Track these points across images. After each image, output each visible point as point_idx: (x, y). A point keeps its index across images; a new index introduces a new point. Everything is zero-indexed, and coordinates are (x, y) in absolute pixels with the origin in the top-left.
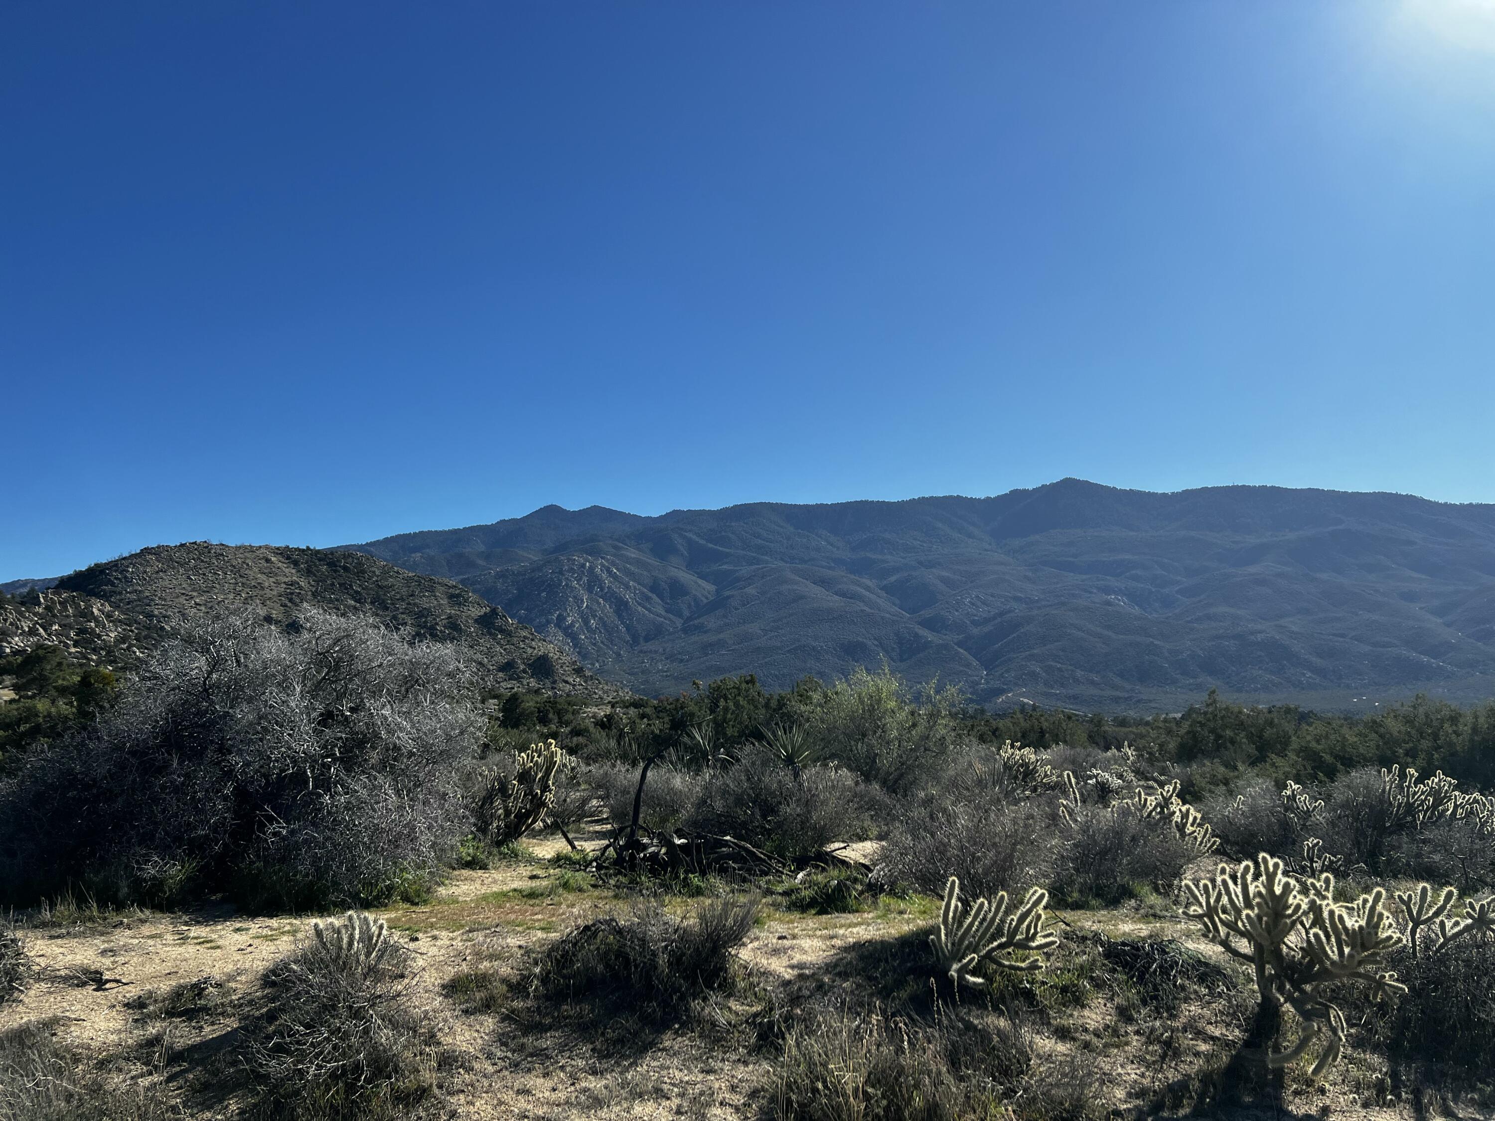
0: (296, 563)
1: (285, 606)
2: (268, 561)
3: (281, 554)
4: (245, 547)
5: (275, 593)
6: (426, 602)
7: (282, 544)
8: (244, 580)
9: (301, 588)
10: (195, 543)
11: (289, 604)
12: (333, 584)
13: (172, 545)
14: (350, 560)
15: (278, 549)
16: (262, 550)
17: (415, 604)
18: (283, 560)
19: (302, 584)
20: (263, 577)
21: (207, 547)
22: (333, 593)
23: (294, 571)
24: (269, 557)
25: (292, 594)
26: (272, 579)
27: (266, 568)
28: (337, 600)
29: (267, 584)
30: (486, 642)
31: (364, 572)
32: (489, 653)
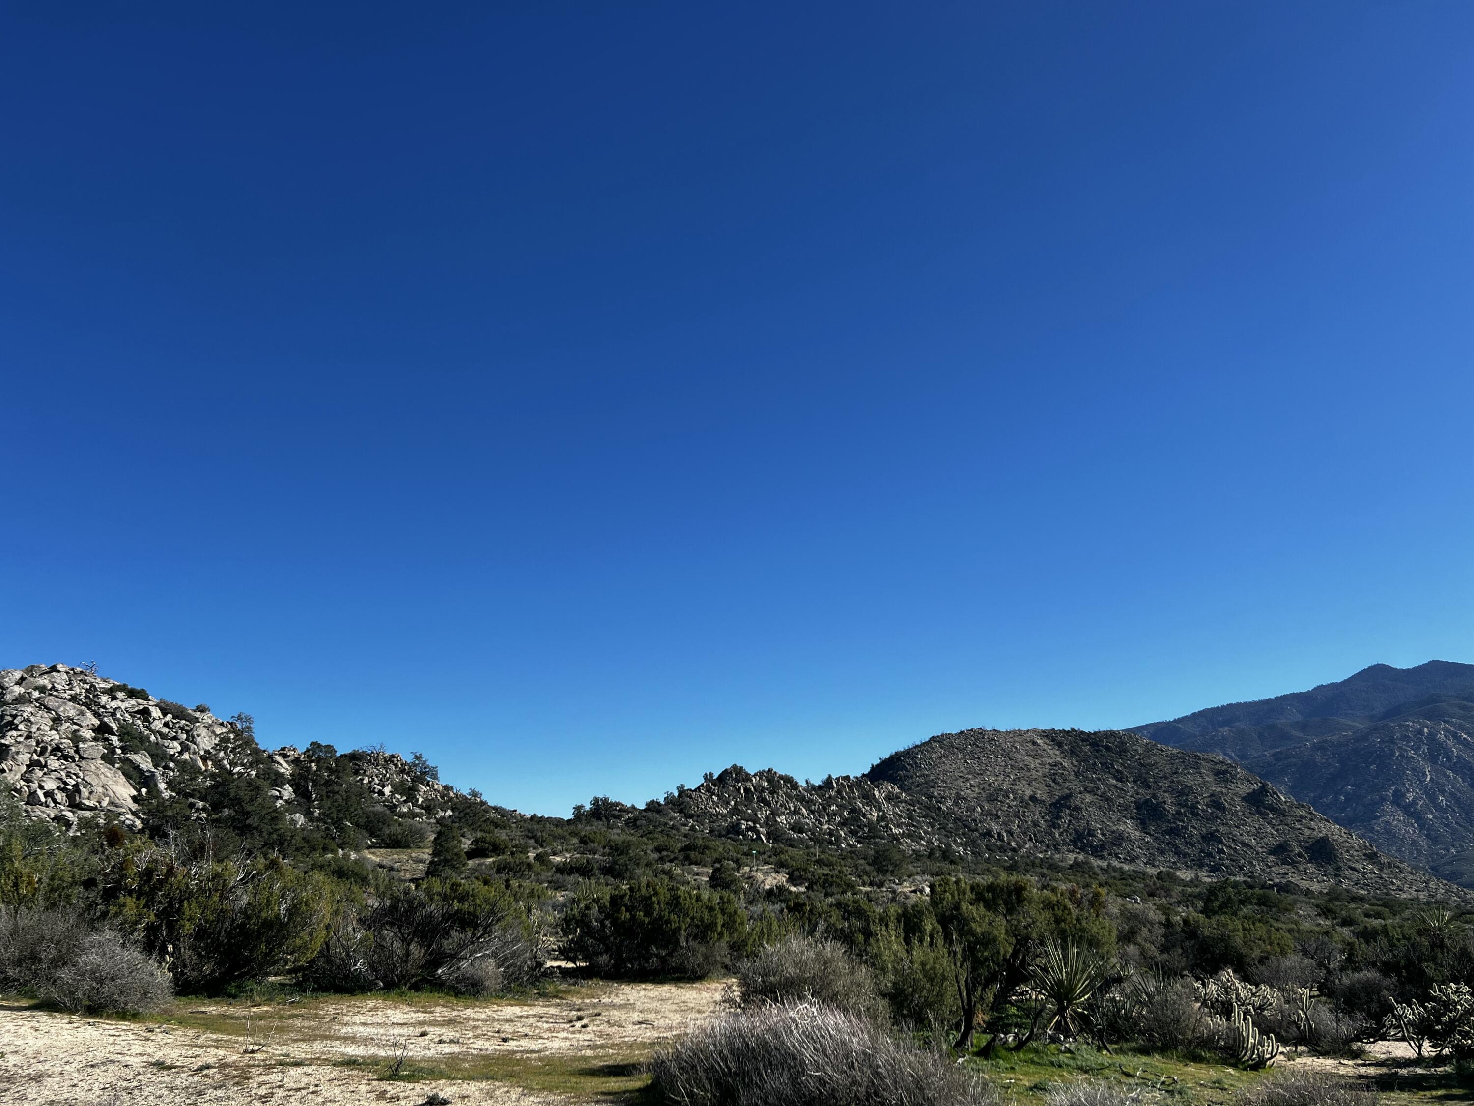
0: (1060, 745)
1: (1049, 786)
2: (1034, 743)
3: (1047, 736)
4: (1014, 732)
5: (1040, 774)
6: (1189, 779)
7: (1046, 727)
8: (1013, 763)
9: (1064, 768)
10: (972, 730)
11: (1053, 784)
12: (1094, 764)
13: (954, 733)
14: (1113, 739)
15: (1044, 732)
16: (1030, 734)
17: (1178, 782)
18: (1048, 742)
19: (1066, 765)
20: (1030, 759)
21: (981, 734)
22: (1095, 773)
23: (1058, 752)
24: (1036, 740)
25: (1055, 774)
26: (1037, 761)
27: (1032, 751)
28: (1099, 779)
29: (1033, 766)
30: (1254, 822)
31: (1126, 751)
32: (1258, 834)
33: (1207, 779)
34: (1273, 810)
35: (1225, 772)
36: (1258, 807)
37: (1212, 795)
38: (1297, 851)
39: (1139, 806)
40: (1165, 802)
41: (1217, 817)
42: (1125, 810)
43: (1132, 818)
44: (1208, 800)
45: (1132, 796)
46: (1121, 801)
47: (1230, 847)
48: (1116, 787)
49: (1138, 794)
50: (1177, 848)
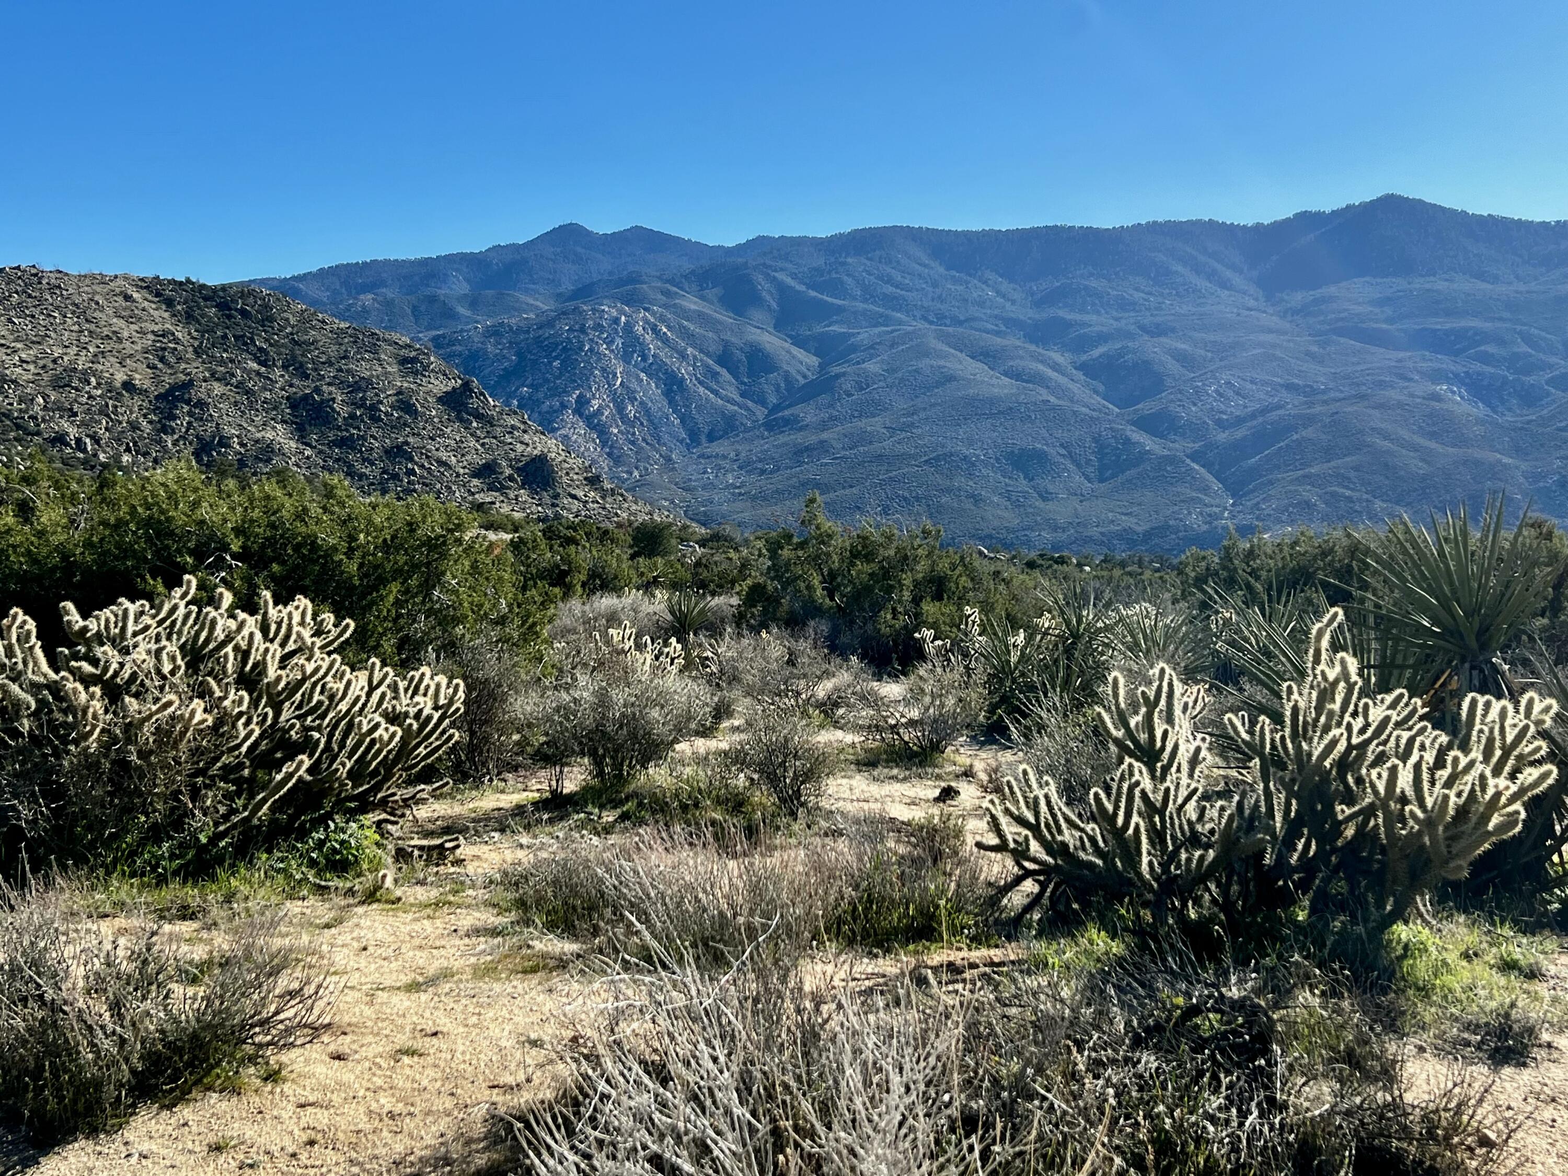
0: (169, 303)
1: (154, 367)
2: (128, 298)
3: (147, 287)
4: (93, 277)
5: (138, 347)
6: (364, 369)
7: (149, 274)
8: (92, 327)
9: (177, 341)
10: (18, 268)
11: (160, 365)
12: (225, 337)
14: (251, 300)
15: (142, 280)
16: (120, 282)
17: (349, 371)
18: (150, 297)
19: (179, 335)
20: (121, 323)
21: (36, 275)
22: (225, 351)
23: (166, 315)
24: (130, 292)
25: (164, 349)
26: (133, 327)
27: (125, 309)
28: (232, 361)
29: (126, 334)
30: (454, 432)
31: (271, 319)
32: (459, 450)
33: (389, 369)
34: (479, 417)
35: (414, 360)
36: (459, 412)
37: (399, 393)
38: (508, 472)
39: (294, 403)
40: (333, 400)
41: (406, 425)
42: (275, 408)
43: (284, 422)
44: (394, 399)
45: (282, 389)
46: (268, 395)
47: (423, 466)
48: (258, 373)
49: (291, 386)
50: (350, 466)
